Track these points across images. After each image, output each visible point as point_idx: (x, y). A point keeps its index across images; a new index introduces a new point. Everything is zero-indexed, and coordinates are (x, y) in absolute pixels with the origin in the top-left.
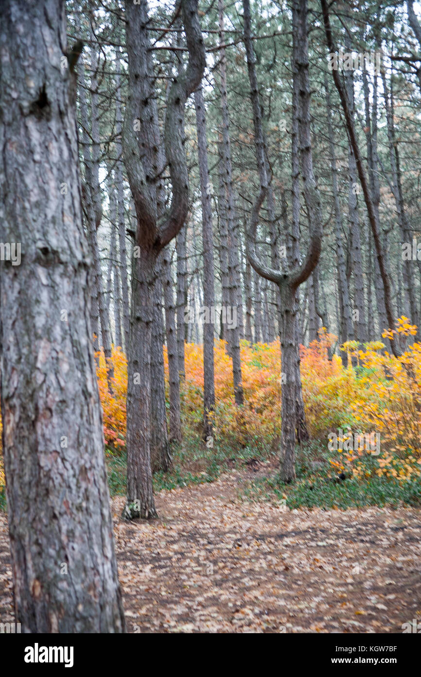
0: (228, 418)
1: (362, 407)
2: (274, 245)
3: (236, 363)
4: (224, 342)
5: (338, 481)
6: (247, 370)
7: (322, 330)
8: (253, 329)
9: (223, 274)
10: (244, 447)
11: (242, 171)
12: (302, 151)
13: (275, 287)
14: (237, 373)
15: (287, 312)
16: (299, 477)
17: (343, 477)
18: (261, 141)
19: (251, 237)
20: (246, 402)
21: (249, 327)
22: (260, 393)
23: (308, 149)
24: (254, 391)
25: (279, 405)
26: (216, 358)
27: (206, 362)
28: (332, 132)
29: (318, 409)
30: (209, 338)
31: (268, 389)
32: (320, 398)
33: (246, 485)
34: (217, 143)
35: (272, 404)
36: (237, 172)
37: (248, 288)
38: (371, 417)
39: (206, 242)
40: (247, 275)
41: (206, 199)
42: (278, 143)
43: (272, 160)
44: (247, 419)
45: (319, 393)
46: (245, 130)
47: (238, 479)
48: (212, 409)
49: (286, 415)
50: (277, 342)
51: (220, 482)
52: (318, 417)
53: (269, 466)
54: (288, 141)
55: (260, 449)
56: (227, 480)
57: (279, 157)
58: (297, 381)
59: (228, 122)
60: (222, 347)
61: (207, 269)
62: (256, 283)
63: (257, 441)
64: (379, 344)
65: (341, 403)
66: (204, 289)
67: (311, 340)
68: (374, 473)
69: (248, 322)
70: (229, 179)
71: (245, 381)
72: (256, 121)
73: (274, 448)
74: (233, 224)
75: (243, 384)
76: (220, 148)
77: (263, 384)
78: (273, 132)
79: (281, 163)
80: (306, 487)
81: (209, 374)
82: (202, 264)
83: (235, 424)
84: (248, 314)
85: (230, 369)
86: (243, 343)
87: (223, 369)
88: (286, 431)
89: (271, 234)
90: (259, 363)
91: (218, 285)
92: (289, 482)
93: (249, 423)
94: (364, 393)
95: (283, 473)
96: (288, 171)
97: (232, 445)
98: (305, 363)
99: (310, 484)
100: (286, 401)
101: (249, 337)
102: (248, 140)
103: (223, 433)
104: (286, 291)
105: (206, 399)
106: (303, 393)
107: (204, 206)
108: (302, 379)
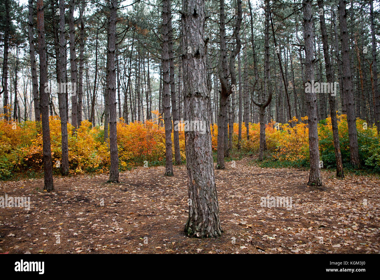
0: (245, 143)
1: (282, 141)
2: (259, 96)
3: (248, 129)
4: (244, 123)
5: (275, 161)
6: (250, 130)
7: (271, 121)
8: (252, 120)
9: (244, 104)
10: (249, 151)
11: (250, 76)
12: (267, 70)
13: (259, 108)
14: (248, 131)
15: (262, 114)
16: (264, 160)
17: (276, 160)
18: (256, 67)
19: (252, 94)
20: (250, 139)
21: (251, 119)
22: (254, 137)
23: (269, 70)
24: (252, 136)
25: (259, 140)
26: (242, 127)
27: (239, 128)
28: (275, 66)
29: (270, 142)
30: (240, 121)
31: (256, 136)
32: (270, 138)
33: (249, 161)
34: (244, 68)
35: (257, 140)
36: (249, 76)
37: (251, 108)
38: (284, 144)
39: (240, 95)
40: (251, 105)
41: (240, 84)
42: (260, 69)
43: (259, 73)
44: (250, 144)
45: (270, 137)
46: (251, 65)
47: (247, 160)
48: (240, 141)
49: (261, 143)
50: (259, 123)
51: (242, 160)
52: (270, 144)
53: (256, 157)
54: (263, 68)
55: (254, 152)
56: (244, 160)
57: (261, 72)
58: (264, 134)
59: (247, 63)
60: (243, 124)
61: (240, 103)
62: (254, 107)
63: (253, 150)
64: (287, 124)
65: (276, 140)
66: (239, 108)
67: (268, 123)
68: (285, 159)
69: (251, 118)
70: (247, 78)
71: (250, 133)
72: (255, 62)
73: (257, 152)
74: (247, 91)
75: (250, 134)
76: (244, 70)
77: (255, 134)
78: (259, 66)
79: (261, 74)
80: (266, 162)
81: (240, 131)
82: (239, 102)
83: (247, 145)
84: (251, 115)
85: (246, 130)
86: (250, 123)
87: (244, 130)
88: (261, 147)
89: (258, 93)
90: (254, 129)
91: (243, 107)
92: (261, 161)
93: (250, 145)
94: (282, 137)
95: (260, 158)
96: (263, 76)
97: (246, 151)
98: (267, 129)
99: (267, 161)
100: (261, 139)
101: (251, 122)
102: (252, 68)
103: (243, 147)
104: (262, 108)
105: (239, 138)
106: (266, 137)
107: (240, 86)
108: (266, 133)
